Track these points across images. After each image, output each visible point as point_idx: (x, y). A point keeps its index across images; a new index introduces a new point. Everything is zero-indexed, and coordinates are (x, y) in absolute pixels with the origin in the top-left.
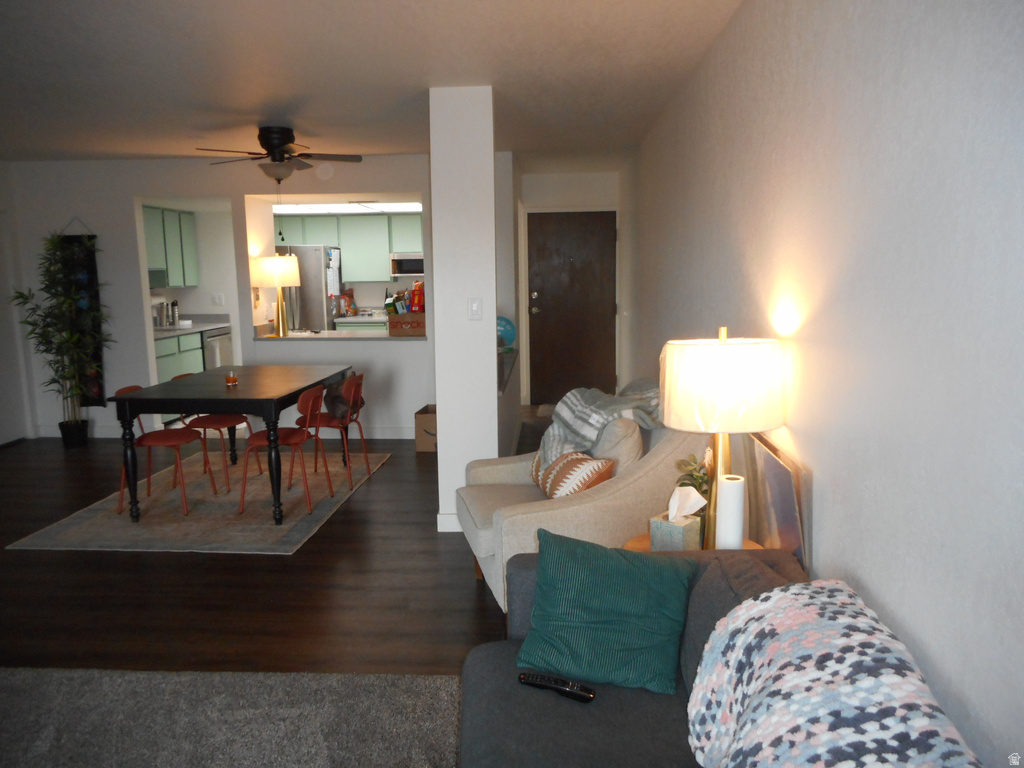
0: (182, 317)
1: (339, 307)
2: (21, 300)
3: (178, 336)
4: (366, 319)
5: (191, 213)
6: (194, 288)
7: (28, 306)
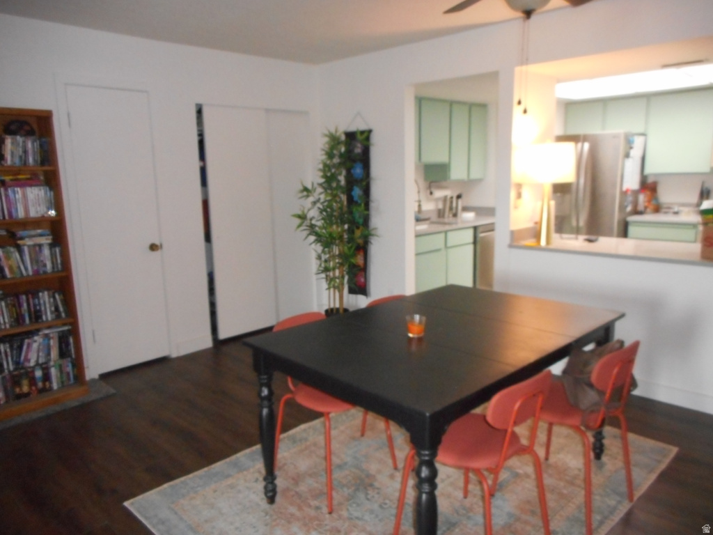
0: (465, 209)
1: (635, 203)
2: (305, 193)
3: (446, 232)
4: (670, 218)
5: (483, 106)
6: (479, 181)
7: (311, 199)
